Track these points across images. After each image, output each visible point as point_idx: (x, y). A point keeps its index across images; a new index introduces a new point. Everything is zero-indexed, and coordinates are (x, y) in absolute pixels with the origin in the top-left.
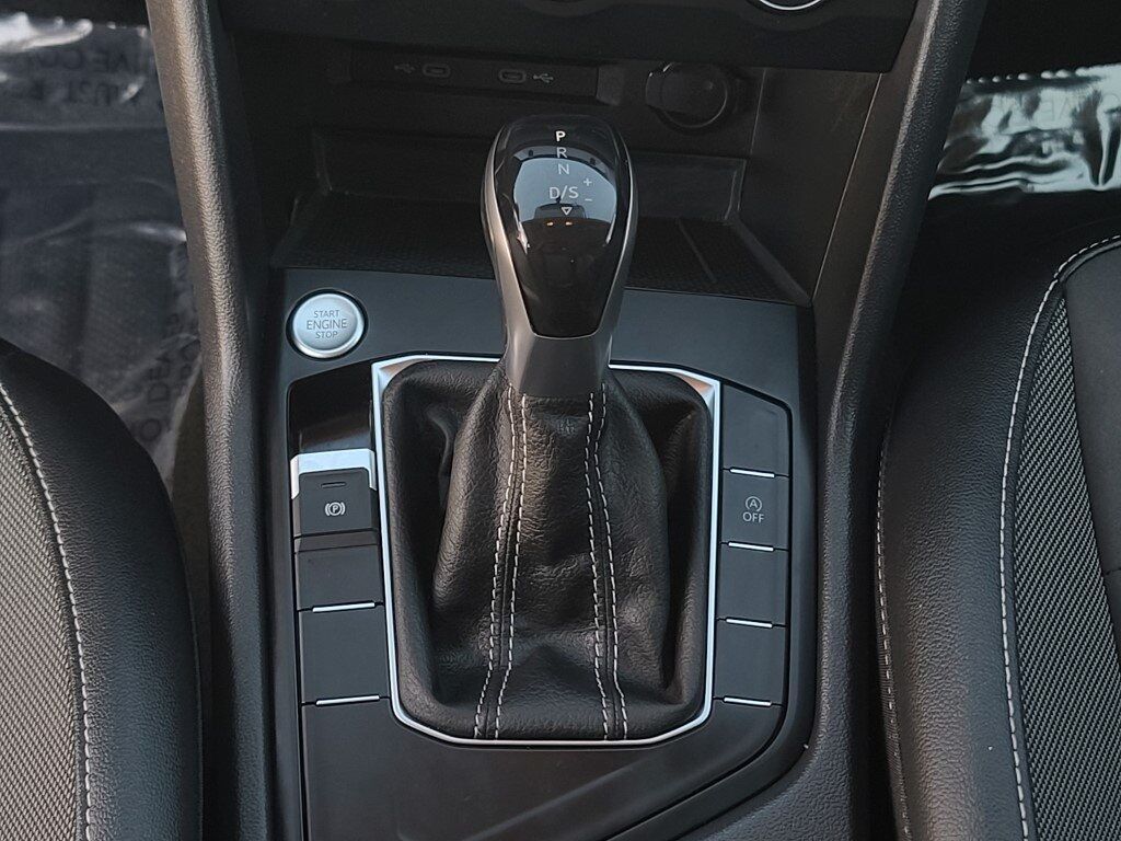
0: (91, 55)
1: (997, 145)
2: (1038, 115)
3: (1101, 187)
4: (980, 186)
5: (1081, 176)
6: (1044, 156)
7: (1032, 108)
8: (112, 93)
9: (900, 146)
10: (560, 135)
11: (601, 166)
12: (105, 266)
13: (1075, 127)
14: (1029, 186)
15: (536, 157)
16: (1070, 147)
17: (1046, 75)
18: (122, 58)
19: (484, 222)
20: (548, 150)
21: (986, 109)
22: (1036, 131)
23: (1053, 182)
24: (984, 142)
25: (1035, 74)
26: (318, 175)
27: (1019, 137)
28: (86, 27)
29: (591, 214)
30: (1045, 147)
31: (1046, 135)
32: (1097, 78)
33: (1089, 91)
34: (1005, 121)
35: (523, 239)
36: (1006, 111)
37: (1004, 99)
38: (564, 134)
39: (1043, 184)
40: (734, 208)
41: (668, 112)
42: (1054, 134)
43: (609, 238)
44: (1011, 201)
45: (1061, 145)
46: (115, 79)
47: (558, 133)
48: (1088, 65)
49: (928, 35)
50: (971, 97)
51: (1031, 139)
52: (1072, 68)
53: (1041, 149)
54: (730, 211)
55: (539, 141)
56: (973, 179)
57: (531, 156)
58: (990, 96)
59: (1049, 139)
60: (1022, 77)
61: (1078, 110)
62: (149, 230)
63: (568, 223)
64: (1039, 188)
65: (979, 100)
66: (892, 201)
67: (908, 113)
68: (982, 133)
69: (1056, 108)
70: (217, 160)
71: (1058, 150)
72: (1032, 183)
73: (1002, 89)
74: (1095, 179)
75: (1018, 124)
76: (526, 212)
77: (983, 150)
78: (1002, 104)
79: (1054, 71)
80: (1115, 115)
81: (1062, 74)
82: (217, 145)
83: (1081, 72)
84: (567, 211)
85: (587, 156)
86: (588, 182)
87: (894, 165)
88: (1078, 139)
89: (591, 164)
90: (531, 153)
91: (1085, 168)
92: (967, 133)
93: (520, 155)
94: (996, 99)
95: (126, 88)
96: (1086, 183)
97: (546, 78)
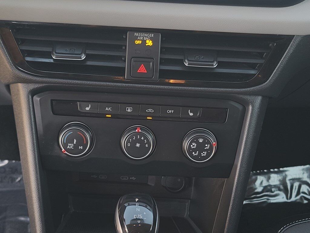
0: (7, 169)
1: (259, 189)
2: (270, 181)
3: (289, 201)
4: (255, 201)
5: (283, 198)
6: (272, 192)
7: (269, 179)
8: (13, 180)
9: (232, 199)
10: (137, 200)
11: (149, 207)
12: (9, 229)
13: (280, 184)
14: (269, 201)
15: (130, 205)
16: (280, 190)
17: (272, 170)
18: (16, 170)
19: (115, 225)
20: (134, 203)
21: (256, 179)
22: (270, 185)
23: (275, 199)
24: (256, 189)
25: (269, 170)
26: (70, 207)
27: (265, 187)
28: (6, 162)
29: (146, 222)
30: (273, 190)
31: (273, 186)
32: (286, 171)
33: (284, 174)
34: (261, 183)
35: (127, 230)
36: (261, 180)
37: (261, 177)
38: (138, 200)
39: (273, 200)
40: (187, 213)
41: (168, 187)
42: (275, 186)
43: (151, 229)
44: (264, 205)
45: (277, 189)
46: (14, 176)
47: (136, 199)
48: (283, 168)
49: (238, 168)
50: (252, 176)
51: (269, 188)
52: (278, 168)
53: (272, 190)
54: (186, 214)
55: (131, 201)
56: (254, 199)
57: (129, 205)
58: (257, 176)
59: (274, 188)
60: (265, 171)
61: (281, 179)
62: (22, 219)
63: (139, 225)
64: (272, 201)
65: (254, 177)
66: (231, 214)
67: (234, 190)
68: (255, 186)
69: (275, 179)
70: (40, 207)
71: (276, 191)
72: (270, 200)
73: (260, 174)
74: (287, 199)
75: (265, 183)
76: (127, 222)
77: (256, 191)
78: (260, 179)
79: (274, 169)
80: (291, 181)
81: (276, 170)
82: (40, 203)
83: (281, 169)
84: (139, 222)
85: (145, 205)
86: (145, 213)
87: (231, 204)
88: (282, 187)
89: (146, 207)
90: (129, 204)
91: (284, 196)
92: (251, 186)
93: (126, 205)
94: (259, 177)
95: (17, 178)
96: (285, 200)
97: (134, 178)
